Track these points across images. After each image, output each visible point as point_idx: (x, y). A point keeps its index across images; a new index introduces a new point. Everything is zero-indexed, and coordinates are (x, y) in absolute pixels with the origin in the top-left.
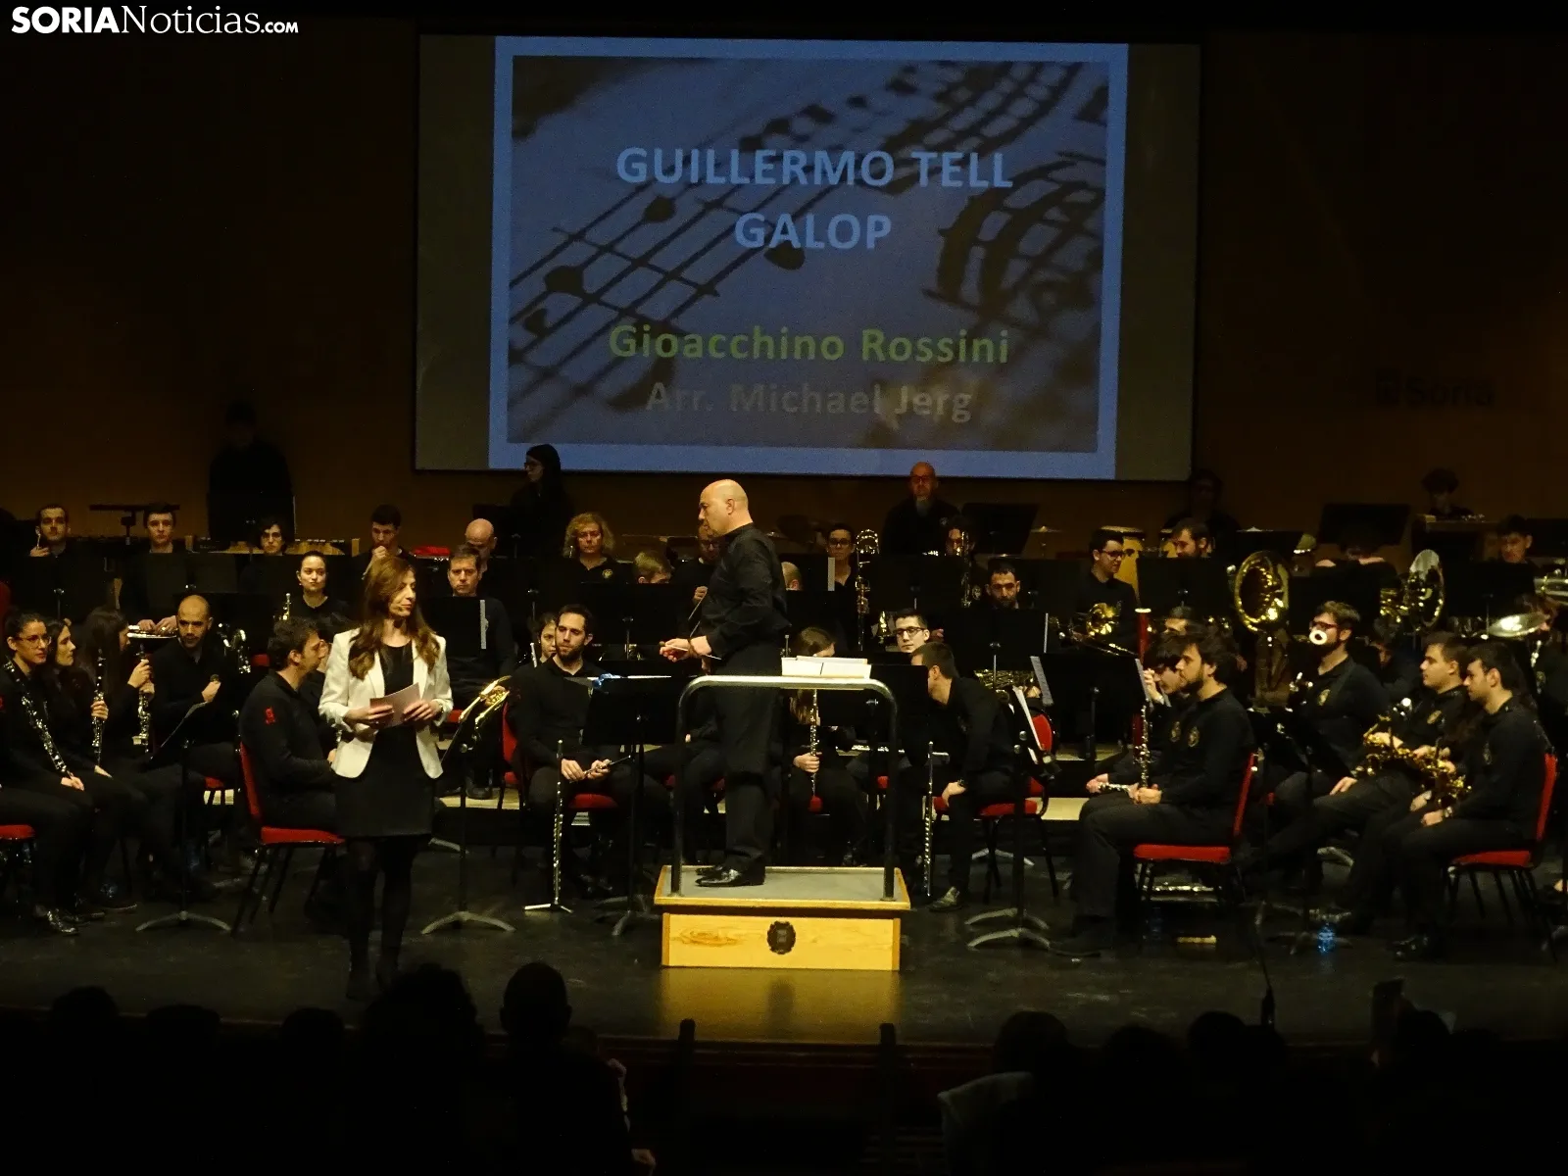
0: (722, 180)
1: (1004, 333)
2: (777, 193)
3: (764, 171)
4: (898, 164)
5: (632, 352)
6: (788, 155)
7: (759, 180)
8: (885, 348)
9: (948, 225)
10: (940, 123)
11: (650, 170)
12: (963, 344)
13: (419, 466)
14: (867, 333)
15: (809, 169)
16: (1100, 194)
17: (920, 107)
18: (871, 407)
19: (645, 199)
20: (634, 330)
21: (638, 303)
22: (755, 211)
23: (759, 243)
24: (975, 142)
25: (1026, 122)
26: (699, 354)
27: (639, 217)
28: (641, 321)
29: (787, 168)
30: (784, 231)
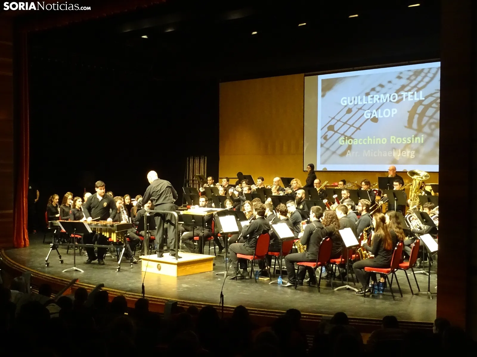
0: (361, 103)
1: (423, 136)
2: (373, 105)
3: (370, 100)
4: (398, 96)
5: (344, 143)
6: (375, 96)
7: (369, 102)
8: (396, 140)
9: (410, 110)
10: (408, 85)
11: (347, 102)
12: (413, 138)
13: (304, 170)
14: (392, 137)
15: (379, 99)
17: (404, 82)
18: (392, 154)
19: (346, 109)
20: (344, 138)
21: (345, 132)
22: (368, 110)
23: (369, 117)
24: (416, 89)
25: (428, 83)
26: (357, 143)
27: (345, 113)
28: (346, 136)
29: (375, 99)
30: (374, 114)
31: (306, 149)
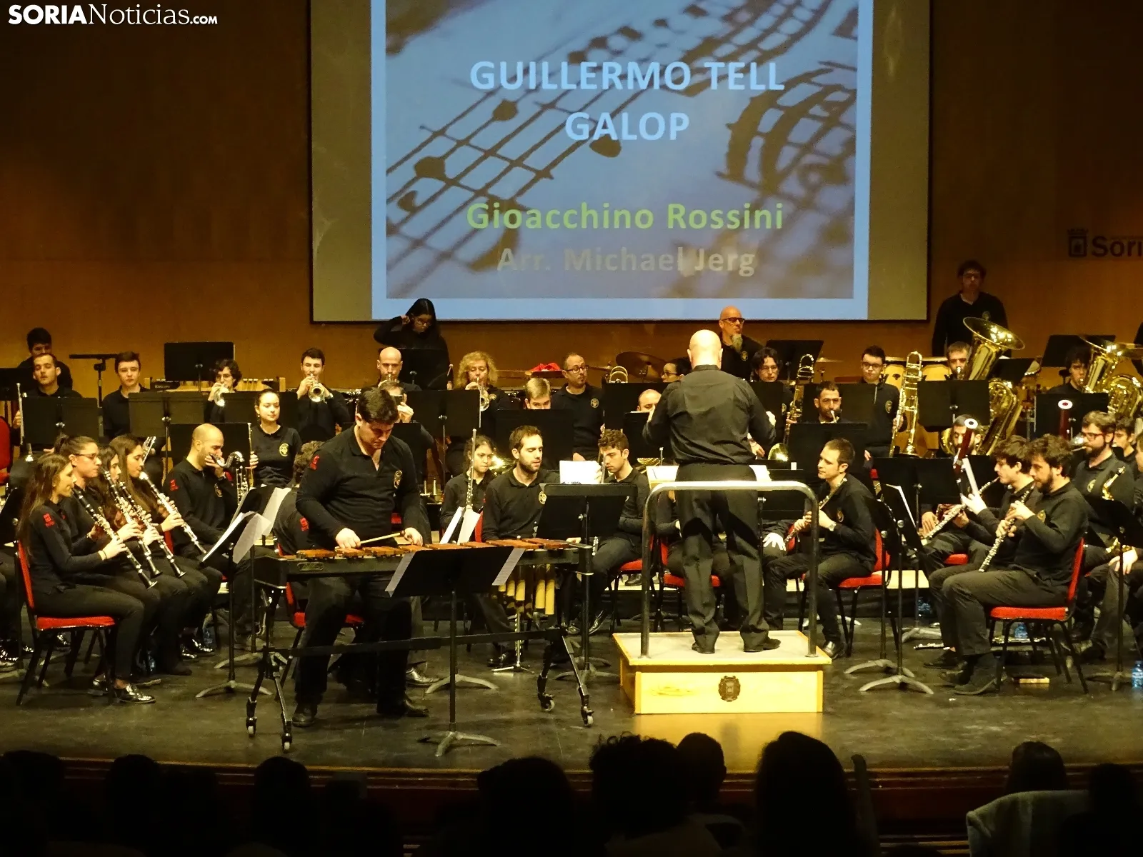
0: (554, 87)
1: (779, 205)
2: (598, 97)
3: (588, 79)
4: (694, 72)
5: (485, 224)
6: (606, 65)
7: (584, 86)
8: (686, 218)
9: (733, 121)
10: (726, 39)
11: (497, 78)
12: (747, 213)
13: (315, 319)
14: (671, 207)
15: (623, 77)
16: (853, 93)
17: (712, 26)
18: (675, 265)
19: (493, 103)
20: (486, 207)
21: (489, 185)
22: (581, 111)
23: (585, 136)
24: (754, 54)
25: (795, 38)
26: (538, 225)
27: (490, 117)
28: (492, 200)
29: (606, 76)
30: (605, 127)
31: (321, 243)
